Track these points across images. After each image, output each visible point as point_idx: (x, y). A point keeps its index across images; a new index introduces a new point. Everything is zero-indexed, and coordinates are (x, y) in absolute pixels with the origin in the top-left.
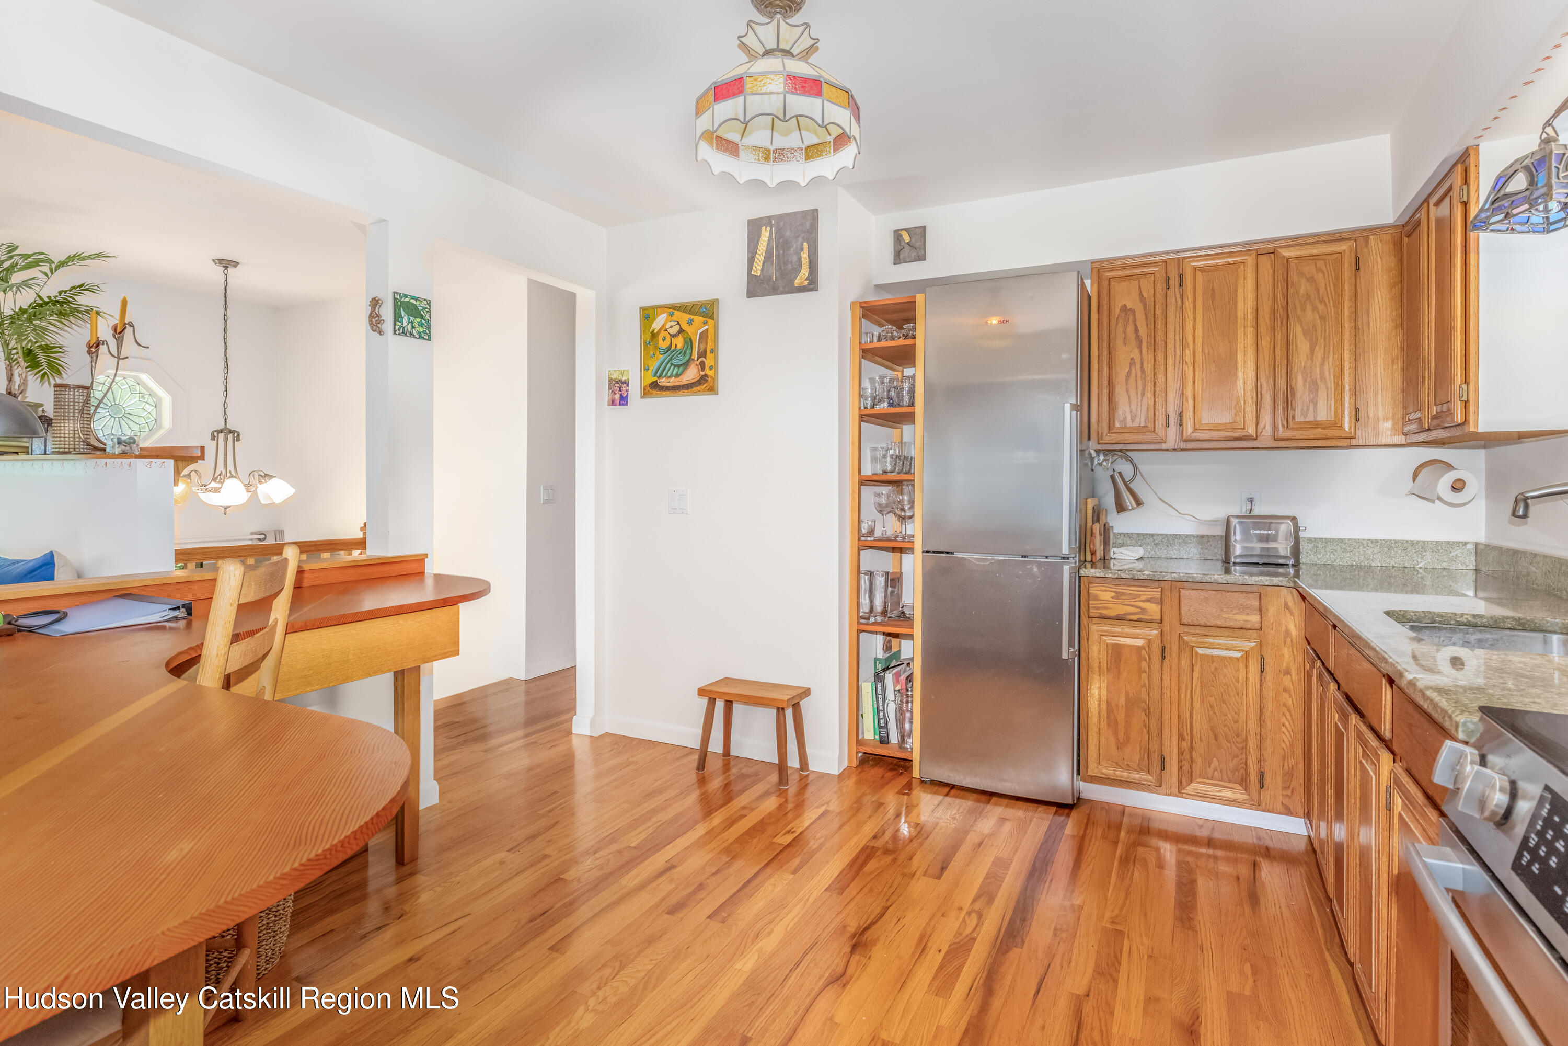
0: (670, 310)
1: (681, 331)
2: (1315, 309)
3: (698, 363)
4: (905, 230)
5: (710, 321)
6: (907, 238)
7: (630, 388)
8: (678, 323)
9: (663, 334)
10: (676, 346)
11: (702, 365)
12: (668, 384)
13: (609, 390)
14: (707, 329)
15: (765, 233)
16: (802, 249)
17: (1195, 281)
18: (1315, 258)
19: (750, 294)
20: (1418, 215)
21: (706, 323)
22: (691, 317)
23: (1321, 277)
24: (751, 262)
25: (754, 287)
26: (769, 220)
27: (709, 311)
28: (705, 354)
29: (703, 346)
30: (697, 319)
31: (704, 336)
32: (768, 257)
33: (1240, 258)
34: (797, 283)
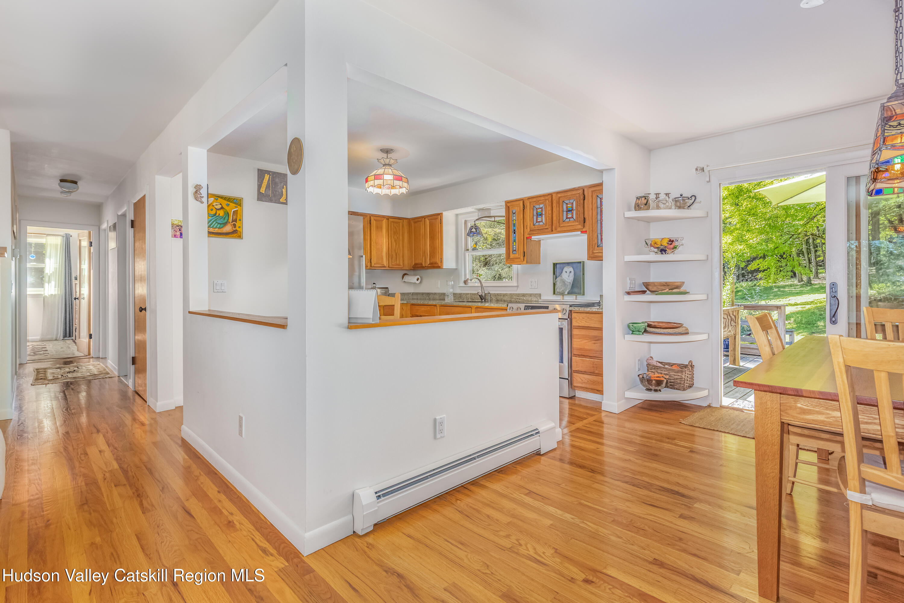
0: (215, 197)
1: (222, 208)
2: (396, 236)
3: (232, 224)
5: (239, 207)
8: (221, 204)
9: (211, 207)
10: (219, 214)
11: (235, 225)
12: (214, 231)
13: (172, 229)
14: (237, 210)
15: (267, 177)
16: (283, 188)
17: (374, 223)
18: (396, 222)
19: (259, 199)
20: (420, 220)
21: (236, 207)
22: (229, 203)
23: (397, 227)
24: (260, 187)
25: (261, 197)
26: (268, 172)
27: (238, 202)
28: (236, 221)
29: (235, 217)
30: (232, 205)
31: (235, 213)
32: (268, 187)
33: (383, 219)
34: (281, 200)
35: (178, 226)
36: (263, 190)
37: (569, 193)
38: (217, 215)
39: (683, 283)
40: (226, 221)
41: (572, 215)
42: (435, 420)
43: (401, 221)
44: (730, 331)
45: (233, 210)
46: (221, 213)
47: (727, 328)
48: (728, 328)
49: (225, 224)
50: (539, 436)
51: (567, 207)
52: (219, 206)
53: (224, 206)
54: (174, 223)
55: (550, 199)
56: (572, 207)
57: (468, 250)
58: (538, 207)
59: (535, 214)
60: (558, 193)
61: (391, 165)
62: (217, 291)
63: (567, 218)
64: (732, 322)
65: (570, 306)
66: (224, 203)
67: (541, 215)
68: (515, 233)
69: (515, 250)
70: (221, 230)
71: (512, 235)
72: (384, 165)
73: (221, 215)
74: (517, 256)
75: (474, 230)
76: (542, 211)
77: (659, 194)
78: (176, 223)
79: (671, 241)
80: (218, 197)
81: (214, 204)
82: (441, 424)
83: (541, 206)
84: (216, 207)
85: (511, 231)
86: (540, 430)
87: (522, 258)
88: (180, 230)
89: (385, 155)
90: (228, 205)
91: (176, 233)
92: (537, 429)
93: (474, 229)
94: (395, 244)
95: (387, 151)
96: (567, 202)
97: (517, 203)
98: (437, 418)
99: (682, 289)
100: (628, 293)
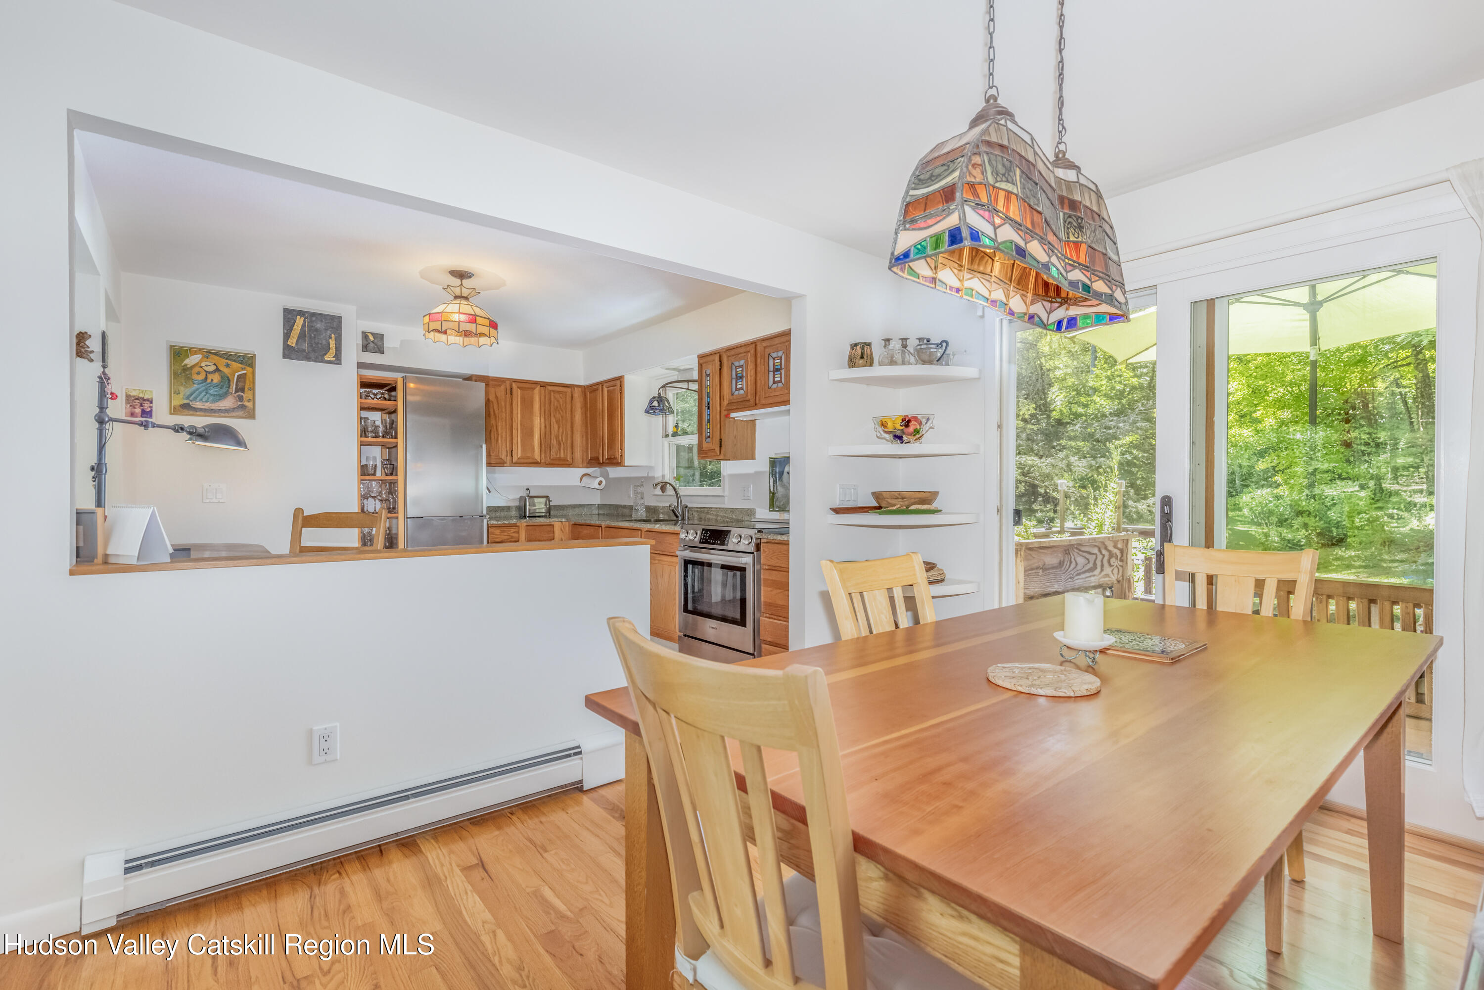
0: (205, 353)
1: (217, 370)
2: (560, 413)
3: (236, 395)
4: (371, 333)
5: (249, 369)
6: (371, 338)
7: (154, 405)
8: (215, 364)
9: (197, 369)
10: (212, 380)
11: (241, 398)
12: (203, 407)
13: (127, 403)
14: (245, 374)
15: (300, 321)
16: (330, 338)
17: (518, 393)
18: (559, 392)
19: (285, 356)
20: (596, 387)
21: (243, 369)
22: (229, 362)
23: (561, 400)
24: (287, 336)
25: (289, 352)
26: (301, 313)
27: (248, 361)
28: (243, 390)
29: (240, 385)
30: (235, 365)
31: (242, 378)
32: (302, 336)
33: (533, 386)
34: (326, 358)
35: (137, 399)
36: (292, 342)
37: (777, 341)
38: (209, 380)
39: (937, 493)
40: (224, 390)
41: (781, 377)
42: (311, 732)
43: (569, 390)
44: (1107, 575)
45: (237, 374)
46: (216, 378)
47: (1099, 569)
48: (1102, 570)
49: (223, 396)
50: (582, 759)
51: (774, 364)
52: (213, 368)
53: (221, 368)
54: (132, 394)
55: (753, 351)
56: (781, 365)
57: (667, 436)
58: (737, 364)
59: (734, 376)
60: (764, 340)
61: (466, 298)
62: (208, 501)
63: (774, 382)
64: (1113, 560)
65: (759, 532)
66: (221, 363)
67: (741, 378)
68: (709, 408)
69: (709, 437)
70: (216, 404)
71: (706, 412)
72: (456, 297)
73: (215, 381)
74: (710, 446)
75: (655, 404)
76: (742, 371)
77: (906, 339)
78: (134, 393)
79: (907, 422)
80: (210, 353)
81: (203, 364)
82: (326, 738)
83: (742, 362)
84: (207, 369)
85: (705, 404)
86: (583, 749)
87: (718, 449)
88: (141, 405)
89: (457, 282)
90: (228, 366)
91: (133, 410)
92: (579, 747)
93: (656, 402)
94: (556, 427)
95: (462, 275)
96: (774, 355)
97: (711, 358)
98: (315, 728)
99: (935, 505)
100: (837, 511)
